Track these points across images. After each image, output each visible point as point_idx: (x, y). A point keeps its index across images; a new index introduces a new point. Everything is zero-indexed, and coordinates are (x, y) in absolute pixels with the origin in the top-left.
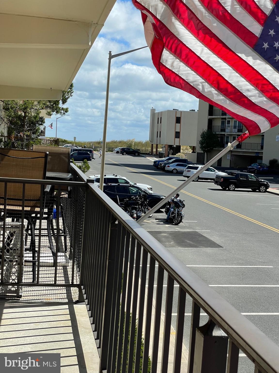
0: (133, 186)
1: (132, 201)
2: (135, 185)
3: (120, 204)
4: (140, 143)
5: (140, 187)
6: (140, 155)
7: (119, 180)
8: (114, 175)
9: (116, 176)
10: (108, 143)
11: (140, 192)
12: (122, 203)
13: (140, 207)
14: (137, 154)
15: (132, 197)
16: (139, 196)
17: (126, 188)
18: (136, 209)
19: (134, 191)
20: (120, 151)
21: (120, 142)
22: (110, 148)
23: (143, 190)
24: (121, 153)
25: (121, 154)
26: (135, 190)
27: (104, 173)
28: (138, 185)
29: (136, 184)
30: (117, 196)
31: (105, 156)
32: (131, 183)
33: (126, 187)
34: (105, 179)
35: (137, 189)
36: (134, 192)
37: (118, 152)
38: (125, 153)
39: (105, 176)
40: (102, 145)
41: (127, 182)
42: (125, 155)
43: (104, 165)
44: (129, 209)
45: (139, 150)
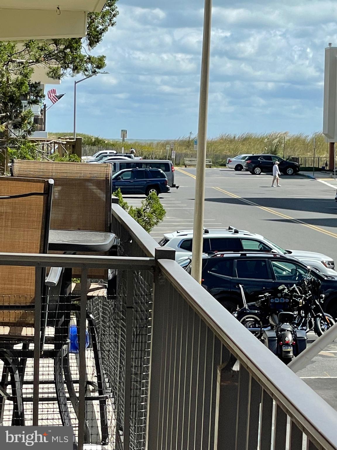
0: (282, 259)
1: (279, 298)
2: (288, 256)
3: (249, 306)
4: (297, 140)
5: (300, 260)
6: (300, 172)
7: (244, 242)
8: (230, 229)
9: (236, 232)
10: (211, 144)
11: (300, 274)
12: (254, 305)
13: (303, 315)
14: (290, 171)
15: (281, 288)
16: (300, 284)
17: (263, 263)
18: (290, 319)
19: (284, 270)
20: (244, 165)
21: (246, 140)
22: (217, 157)
23: (309, 267)
24: (247, 170)
25: (249, 173)
26: (287, 269)
27: (203, 223)
28: (297, 255)
29: (290, 252)
30: (240, 286)
31: (205, 178)
32: (275, 250)
33: (265, 261)
34: (206, 240)
35: (294, 267)
36: (284, 273)
37: (239, 168)
38: (258, 170)
39: (207, 232)
40: (197, 148)
41: (266, 249)
42: (259, 174)
43: (204, 202)
44: (274, 320)
45: (297, 160)
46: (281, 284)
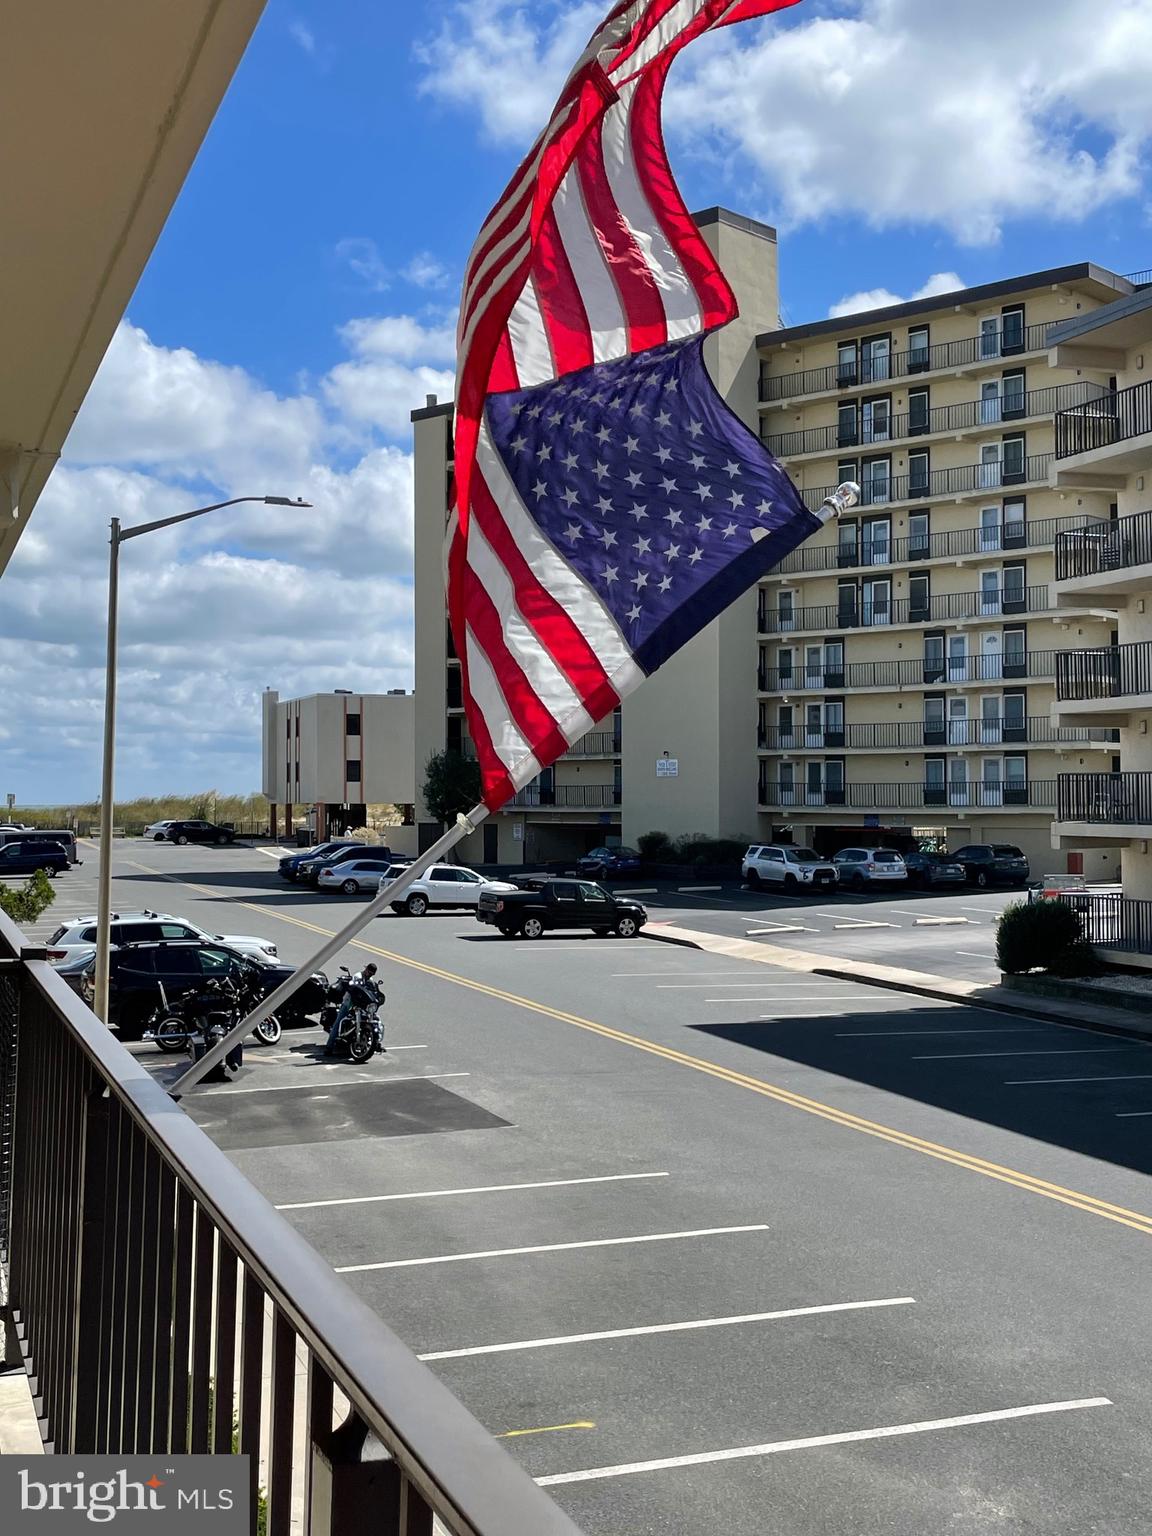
0: (212, 947)
1: (208, 995)
2: (219, 943)
3: (170, 1007)
4: (232, 801)
5: (234, 947)
6: (235, 841)
7: (164, 928)
8: (146, 912)
9: (154, 916)
10: (120, 810)
11: (234, 963)
12: (176, 1006)
13: (238, 1014)
14: (223, 840)
15: (209, 982)
16: (234, 976)
17: (188, 953)
18: (223, 1021)
19: (215, 960)
20: (165, 834)
21: (167, 803)
22: (132, 825)
23: (245, 956)
24: (169, 840)
25: (172, 843)
26: (218, 959)
27: (110, 908)
28: (231, 941)
29: (222, 938)
30: (160, 982)
31: (112, 851)
32: (204, 937)
33: (189, 951)
34: (114, 928)
35: (226, 956)
36: (215, 964)
37: (159, 837)
38: (183, 839)
39: (117, 917)
40: (102, 815)
41: (191, 935)
42: (185, 844)
43: (111, 881)
44: (201, 1023)
45: (231, 825)
46: (209, 978)
